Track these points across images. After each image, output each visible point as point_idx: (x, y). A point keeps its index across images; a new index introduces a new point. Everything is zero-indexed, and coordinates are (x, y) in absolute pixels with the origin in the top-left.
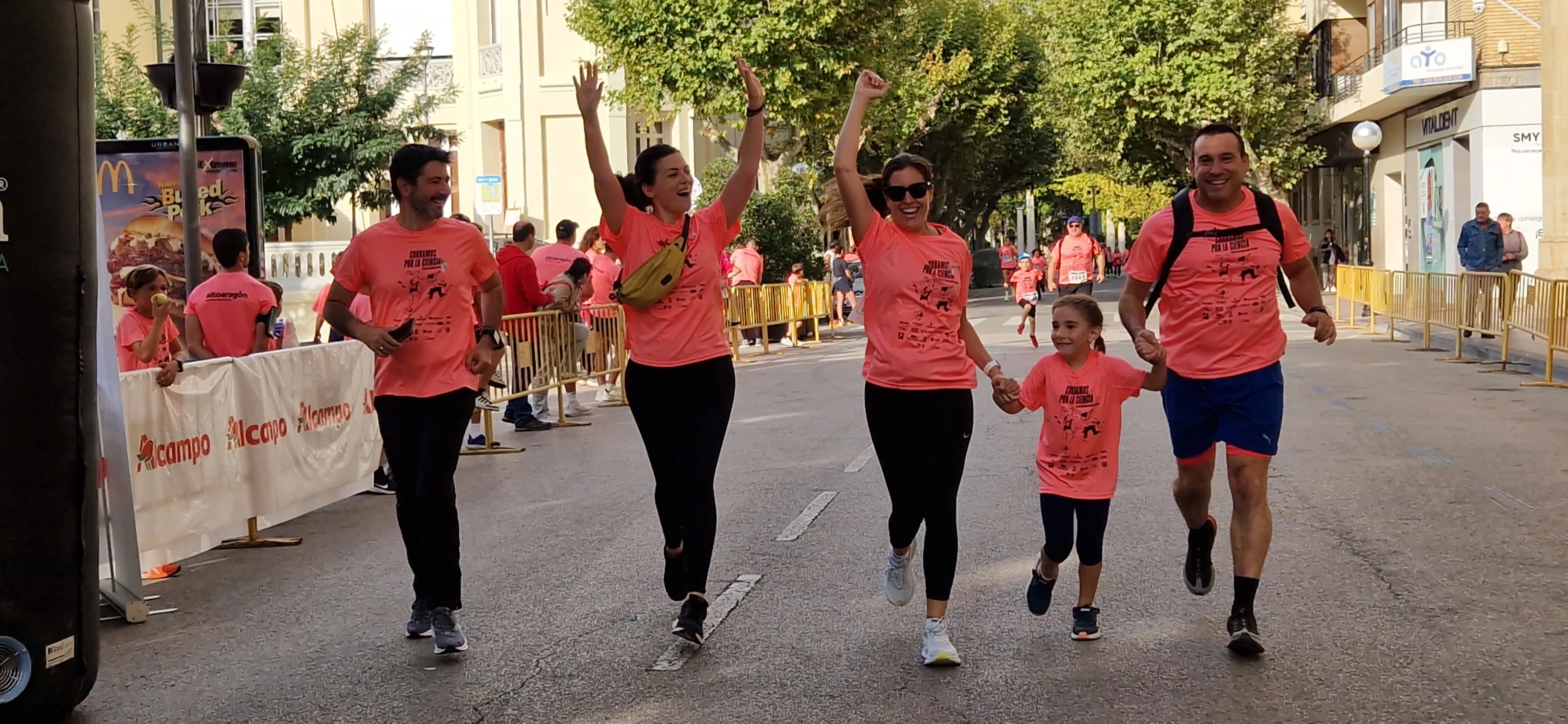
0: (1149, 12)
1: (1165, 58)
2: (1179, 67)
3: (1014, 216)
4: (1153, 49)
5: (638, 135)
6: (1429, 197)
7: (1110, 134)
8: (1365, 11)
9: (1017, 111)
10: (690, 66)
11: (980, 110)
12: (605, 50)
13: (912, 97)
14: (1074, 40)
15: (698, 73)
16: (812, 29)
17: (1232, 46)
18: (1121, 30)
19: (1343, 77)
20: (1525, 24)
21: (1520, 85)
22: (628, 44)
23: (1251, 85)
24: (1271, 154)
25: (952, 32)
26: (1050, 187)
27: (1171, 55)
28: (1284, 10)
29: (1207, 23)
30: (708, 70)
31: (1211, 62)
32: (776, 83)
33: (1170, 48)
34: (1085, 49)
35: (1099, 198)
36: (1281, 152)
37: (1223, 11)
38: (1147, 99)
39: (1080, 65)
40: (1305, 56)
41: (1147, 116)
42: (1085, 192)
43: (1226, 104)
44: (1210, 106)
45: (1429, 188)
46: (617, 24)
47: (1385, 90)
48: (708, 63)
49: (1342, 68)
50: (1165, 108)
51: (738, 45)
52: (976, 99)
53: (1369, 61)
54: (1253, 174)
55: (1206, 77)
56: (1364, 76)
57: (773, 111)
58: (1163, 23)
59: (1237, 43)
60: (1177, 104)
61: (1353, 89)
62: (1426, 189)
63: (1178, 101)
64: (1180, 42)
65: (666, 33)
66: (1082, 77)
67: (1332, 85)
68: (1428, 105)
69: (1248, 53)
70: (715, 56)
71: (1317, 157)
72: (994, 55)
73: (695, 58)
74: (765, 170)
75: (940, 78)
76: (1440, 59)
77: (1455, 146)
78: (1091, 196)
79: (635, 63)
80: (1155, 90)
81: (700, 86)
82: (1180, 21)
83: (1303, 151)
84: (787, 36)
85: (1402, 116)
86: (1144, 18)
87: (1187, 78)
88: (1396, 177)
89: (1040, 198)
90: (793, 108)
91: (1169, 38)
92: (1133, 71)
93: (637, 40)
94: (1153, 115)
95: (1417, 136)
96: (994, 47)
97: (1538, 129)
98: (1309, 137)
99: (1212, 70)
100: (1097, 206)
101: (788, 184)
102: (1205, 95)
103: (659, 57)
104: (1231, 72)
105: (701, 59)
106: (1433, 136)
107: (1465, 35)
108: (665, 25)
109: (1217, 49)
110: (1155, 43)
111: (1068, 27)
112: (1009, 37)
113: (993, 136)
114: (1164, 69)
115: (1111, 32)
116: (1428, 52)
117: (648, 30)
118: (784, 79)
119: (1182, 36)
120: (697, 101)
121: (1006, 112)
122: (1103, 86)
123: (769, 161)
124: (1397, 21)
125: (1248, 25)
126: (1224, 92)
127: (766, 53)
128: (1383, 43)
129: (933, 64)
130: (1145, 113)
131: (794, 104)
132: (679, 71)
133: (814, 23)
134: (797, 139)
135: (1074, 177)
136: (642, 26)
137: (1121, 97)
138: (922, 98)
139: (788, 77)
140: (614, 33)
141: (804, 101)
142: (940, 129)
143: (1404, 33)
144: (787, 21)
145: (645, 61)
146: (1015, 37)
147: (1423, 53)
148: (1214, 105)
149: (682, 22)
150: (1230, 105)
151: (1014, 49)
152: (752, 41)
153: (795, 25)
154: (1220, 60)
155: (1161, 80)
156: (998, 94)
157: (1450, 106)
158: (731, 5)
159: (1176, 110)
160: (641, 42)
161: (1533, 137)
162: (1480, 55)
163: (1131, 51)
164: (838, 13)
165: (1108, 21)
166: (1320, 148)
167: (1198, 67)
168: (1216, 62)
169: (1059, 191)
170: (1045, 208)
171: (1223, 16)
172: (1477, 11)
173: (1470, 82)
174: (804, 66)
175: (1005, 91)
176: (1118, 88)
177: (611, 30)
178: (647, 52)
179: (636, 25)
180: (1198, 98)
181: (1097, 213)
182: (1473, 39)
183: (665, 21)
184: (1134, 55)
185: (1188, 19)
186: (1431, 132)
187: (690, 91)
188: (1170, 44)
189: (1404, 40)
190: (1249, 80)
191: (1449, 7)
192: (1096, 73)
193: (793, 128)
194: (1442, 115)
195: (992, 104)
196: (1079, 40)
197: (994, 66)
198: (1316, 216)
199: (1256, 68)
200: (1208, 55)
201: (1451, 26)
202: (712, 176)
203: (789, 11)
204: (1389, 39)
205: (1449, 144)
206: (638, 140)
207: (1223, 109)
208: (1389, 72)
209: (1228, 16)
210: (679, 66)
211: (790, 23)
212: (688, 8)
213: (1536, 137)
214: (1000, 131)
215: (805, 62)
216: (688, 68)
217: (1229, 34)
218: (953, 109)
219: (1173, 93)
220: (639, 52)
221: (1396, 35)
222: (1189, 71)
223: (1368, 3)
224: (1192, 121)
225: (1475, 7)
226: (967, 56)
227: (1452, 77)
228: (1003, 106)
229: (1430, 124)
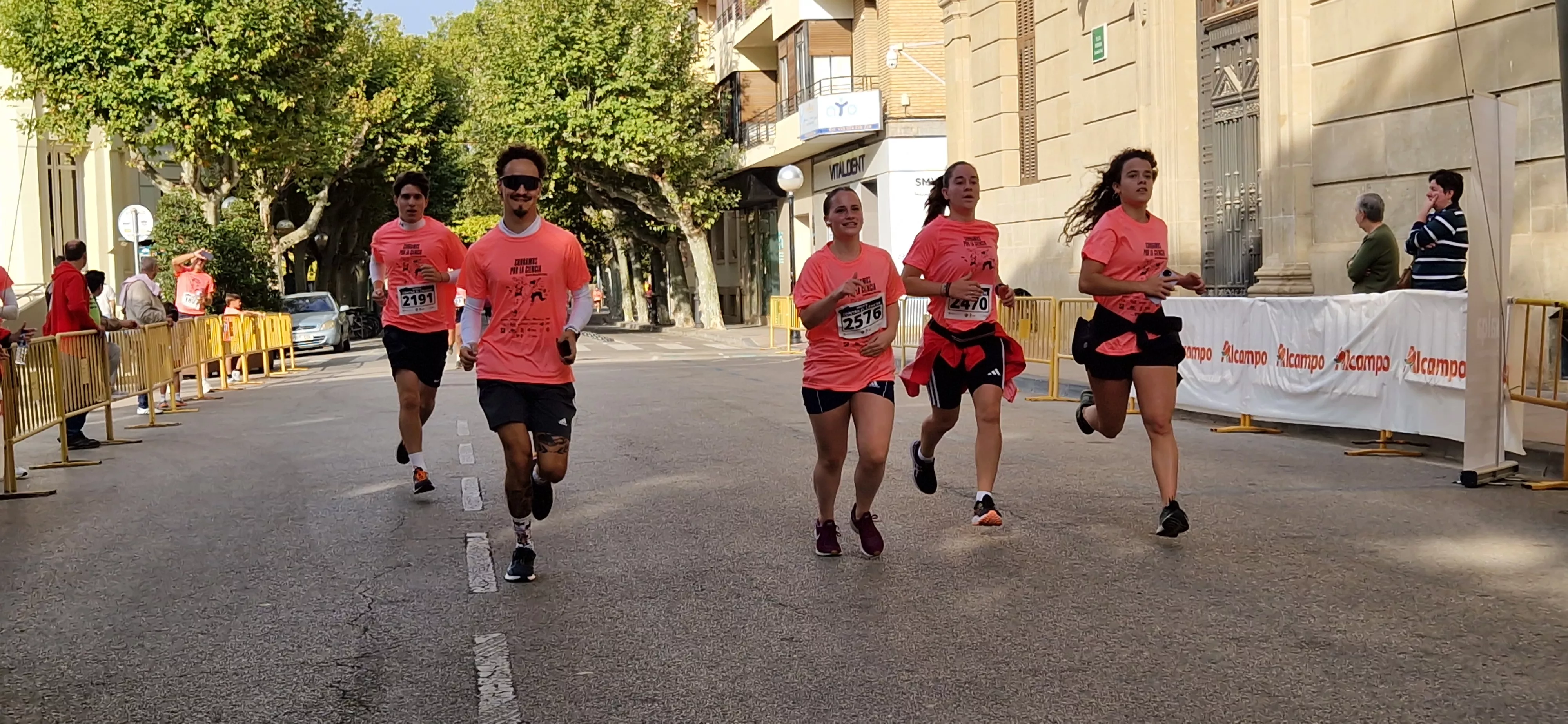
0: (581, 57)
1: (595, 103)
2: (608, 111)
4: (583, 94)
5: (50, 167)
8: (776, 68)
9: (435, 150)
10: (126, 95)
11: (401, 149)
12: (24, 76)
13: (338, 134)
14: (507, 82)
15: (133, 102)
16: (256, 61)
17: (658, 93)
18: (553, 74)
19: (755, 126)
20: (929, 78)
21: (920, 134)
22: (53, 71)
23: (676, 130)
24: (692, 196)
25: (371, 72)
27: (599, 100)
28: (697, 60)
29: (633, 71)
30: (145, 99)
31: (638, 108)
32: (219, 114)
33: (599, 93)
34: (517, 91)
36: (701, 193)
37: (648, 60)
38: (579, 141)
39: (512, 106)
41: (579, 157)
43: (652, 147)
44: (638, 149)
46: (42, 50)
47: (802, 137)
48: (145, 93)
50: (596, 150)
51: (180, 74)
52: (397, 137)
53: (782, 111)
55: (633, 121)
56: (779, 124)
57: (215, 143)
58: (592, 69)
59: (662, 91)
60: (606, 146)
61: (763, 137)
63: (608, 144)
64: (609, 88)
65: (98, 60)
66: (515, 118)
67: (743, 133)
68: (837, 151)
69: (673, 100)
70: (151, 86)
71: (733, 199)
72: (413, 95)
73: (132, 87)
75: (364, 116)
76: (852, 110)
79: (62, 91)
80: (586, 132)
81: (136, 116)
82: (609, 67)
83: (720, 194)
84: (228, 67)
85: (809, 162)
86: (574, 63)
87: (616, 121)
88: (805, 218)
90: (235, 139)
91: (598, 83)
92: (566, 114)
93: (63, 68)
94: (585, 156)
95: (824, 181)
96: (413, 87)
98: (723, 181)
99: (639, 115)
102: (633, 139)
103: (90, 85)
104: (656, 117)
107: (871, 88)
108: (98, 52)
109: (643, 96)
110: (584, 87)
111: (500, 70)
112: (427, 77)
114: (594, 112)
115: (543, 76)
116: (841, 103)
117: (77, 58)
118: (227, 110)
119: (610, 82)
120: (131, 131)
121: (427, 151)
122: (536, 128)
123: (204, 194)
124: (810, 74)
126: (650, 136)
127: (207, 83)
128: (796, 95)
129: (357, 102)
130: (576, 154)
131: (238, 135)
132: (112, 100)
133: (258, 55)
136: (69, 53)
137: (553, 139)
139: (230, 109)
140: (37, 59)
141: (248, 132)
142: (365, 166)
143: (817, 87)
144: (229, 52)
146: (433, 78)
147: (837, 104)
148: (641, 148)
149: (115, 50)
150: (656, 148)
151: (432, 89)
152: (191, 72)
153: (237, 57)
154: (646, 105)
155: (591, 122)
156: (417, 133)
157: (857, 153)
158: (170, 34)
159: (606, 152)
160: (67, 69)
162: (886, 106)
163: (563, 95)
164: (282, 47)
165: (540, 65)
166: (736, 191)
167: (626, 112)
168: (643, 107)
171: (648, 64)
172: (890, 67)
173: (877, 132)
174: (248, 98)
175: (424, 131)
176: (550, 129)
177: (34, 56)
178: (74, 80)
179: (63, 51)
180: (626, 142)
182: (880, 92)
183: (98, 48)
184: (564, 99)
185: (616, 66)
186: (838, 177)
187: (124, 120)
188: (599, 89)
189: (817, 93)
190: (674, 125)
191: (854, 63)
192: (529, 114)
193: (233, 160)
194: (849, 162)
195: (412, 144)
196: (511, 82)
197: (413, 106)
198: (721, 256)
199: (679, 114)
200: (634, 100)
201: (856, 80)
203: (232, 43)
204: (802, 90)
206: (50, 171)
207: (649, 152)
208: (805, 121)
209: (653, 64)
210: (111, 95)
211: (232, 55)
212: (122, 35)
215: (247, 94)
216: (122, 97)
217: (656, 82)
218: (377, 147)
219: (602, 135)
220: (65, 80)
221: (810, 86)
222: (617, 114)
223: (780, 57)
224: (621, 163)
225: (888, 63)
226: (390, 94)
227: (863, 126)
228: (422, 145)
229: (837, 170)
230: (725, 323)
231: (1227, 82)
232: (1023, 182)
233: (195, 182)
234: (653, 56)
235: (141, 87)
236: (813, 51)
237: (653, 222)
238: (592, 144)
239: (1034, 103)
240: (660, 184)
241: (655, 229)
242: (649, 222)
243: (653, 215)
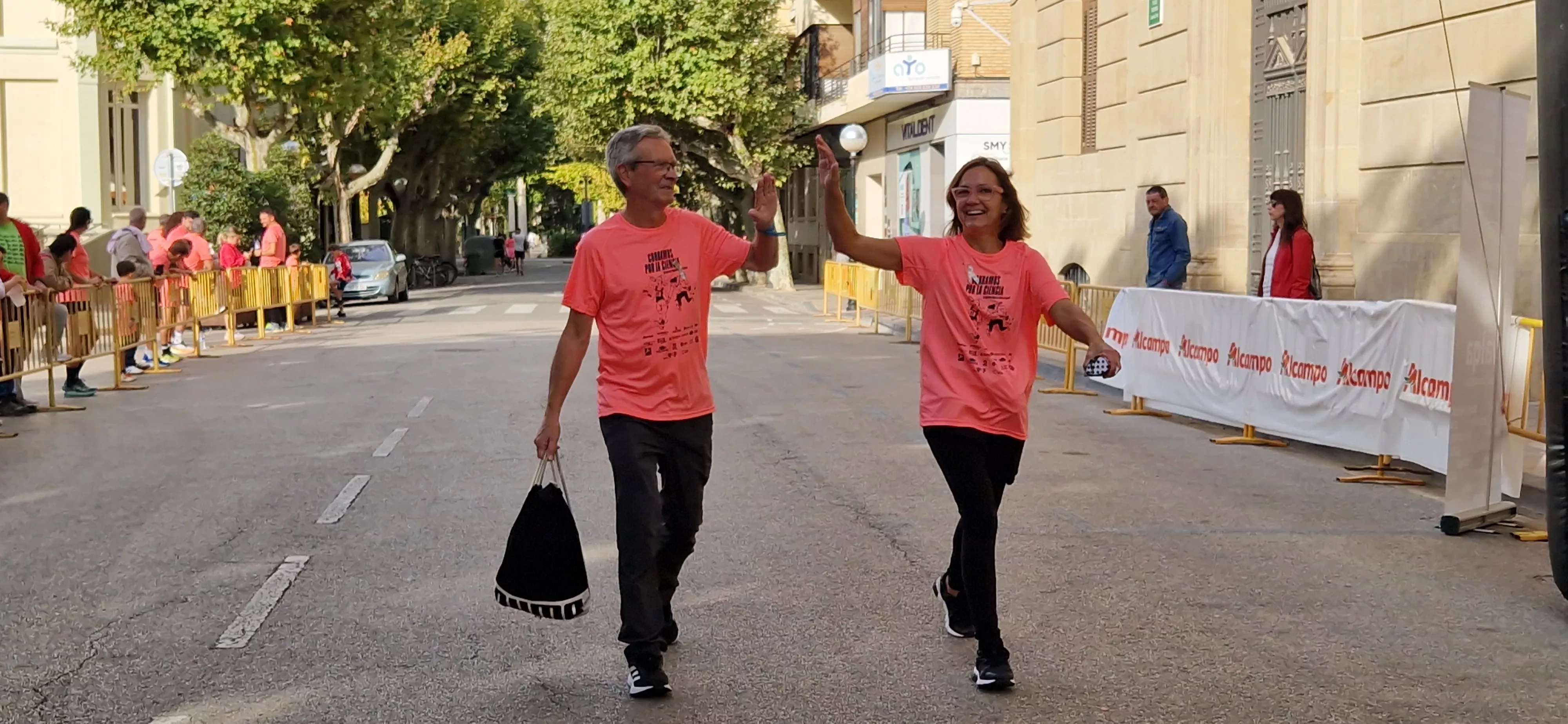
0: (649, 5)
1: (664, 54)
2: (677, 63)
3: (505, 203)
4: (652, 44)
5: (111, 105)
6: (908, 199)
7: (608, 125)
8: (852, 18)
9: (514, 97)
10: (174, 34)
11: (477, 95)
12: (76, 12)
13: (408, 78)
14: (574, 30)
15: (182, 42)
16: (306, 5)
17: (728, 45)
18: (621, 22)
19: (830, 81)
20: (998, 39)
21: (990, 96)
22: (103, 8)
23: (746, 84)
24: (763, 152)
25: (448, 14)
26: (544, 175)
27: (669, 51)
28: (776, 12)
29: (704, 21)
30: (193, 40)
31: (708, 60)
32: (267, 57)
33: (668, 44)
35: (591, 189)
36: (772, 150)
37: (718, 10)
38: (645, 94)
39: (580, 56)
40: (795, 58)
41: (645, 111)
42: (577, 182)
43: (721, 101)
44: (706, 103)
45: (908, 190)
47: (871, 95)
48: (194, 33)
49: (829, 72)
50: (663, 103)
52: (474, 83)
53: (855, 67)
54: (746, 172)
55: (703, 74)
56: (852, 81)
57: (263, 86)
58: (661, 16)
59: (732, 42)
60: (674, 100)
61: (838, 93)
62: (904, 191)
63: (676, 96)
64: (678, 38)
66: (581, 68)
67: (819, 88)
68: (909, 111)
69: (743, 53)
70: (201, 26)
71: (804, 157)
72: (492, 40)
73: (179, 27)
74: (253, 147)
75: (437, 60)
76: (920, 68)
77: (932, 151)
78: (583, 186)
79: (111, 29)
80: (653, 85)
81: (184, 56)
82: (678, 17)
83: (793, 151)
85: (883, 121)
86: (643, 11)
87: (684, 75)
88: (877, 178)
89: (531, 186)
90: (284, 84)
91: (668, 33)
92: (632, 65)
93: (113, 4)
94: (651, 110)
95: (897, 140)
96: (492, 32)
97: (1007, 139)
98: (797, 137)
99: (709, 68)
100: (589, 197)
101: (282, 162)
102: (702, 92)
103: (138, 24)
104: (726, 70)
105: (185, 28)
106: (911, 141)
107: (942, 46)
109: (714, 47)
110: (654, 37)
111: (568, 17)
112: (507, 22)
113: (489, 122)
114: (663, 63)
115: (610, 24)
116: (909, 62)
118: (276, 54)
119: (680, 33)
120: (180, 71)
121: (504, 98)
122: (603, 77)
123: (258, 138)
124: (881, 30)
125: (743, 25)
126: (719, 91)
128: (868, 50)
129: (429, 46)
130: (643, 108)
131: (286, 80)
132: (160, 39)
134: (289, 117)
135: (566, 166)
137: (620, 91)
138: (417, 80)
139: (279, 52)
141: (296, 77)
142: (436, 112)
143: (887, 42)
145: (122, 27)
146: (513, 22)
147: (905, 62)
148: (710, 102)
150: (725, 103)
151: (511, 35)
154: (717, 58)
155: (660, 75)
156: (495, 79)
157: (928, 113)
159: (673, 106)
160: (118, 6)
161: (1000, 145)
162: (956, 66)
163: (629, 44)
165: (607, 14)
166: (808, 148)
167: (696, 64)
168: (713, 60)
169: (551, 180)
170: (537, 196)
171: (719, 14)
172: (954, 25)
173: (947, 92)
174: (297, 43)
175: (502, 77)
176: (617, 81)
178: (124, 17)
180: (695, 94)
181: (588, 204)
182: (950, 51)
184: (632, 49)
185: (686, 16)
186: (909, 137)
187: (173, 60)
188: (669, 40)
189: (887, 49)
190: (743, 79)
191: (928, 19)
192: (596, 64)
193: (285, 104)
194: (921, 121)
195: (490, 90)
196: (579, 30)
197: (491, 52)
198: (801, 213)
199: (749, 68)
200: (704, 52)
201: (929, 37)
202: (200, 151)
204: (874, 46)
205: (926, 150)
206: (111, 110)
207: (718, 106)
208: (874, 78)
209: (724, 14)
210: (160, 34)
213: (1003, 146)
214: (497, 116)
215: (296, 38)
216: (171, 37)
217: (725, 33)
218: (450, 93)
219: (669, 88)
220: (115, 17)
221: (881, 43)
222: (686, 67)
223: (855, 11)
224: (688, 117)
225: (953, 21)
226: (465, 39)
227: (931, 86)
228: (500, 92)
229: (909, 129)
230: (795, 283)
231: (1280, 54)
232: (1084, 151)
233: (248, 124)
234: (724, 6)
235: (189, 27)
236: (886, 6)
237: (722, 179)
238: (659, 98)
239: (1096, 68)
240: (730, 139)
241: (724, 185)
242: (719, 178)
243: (724, 170)
